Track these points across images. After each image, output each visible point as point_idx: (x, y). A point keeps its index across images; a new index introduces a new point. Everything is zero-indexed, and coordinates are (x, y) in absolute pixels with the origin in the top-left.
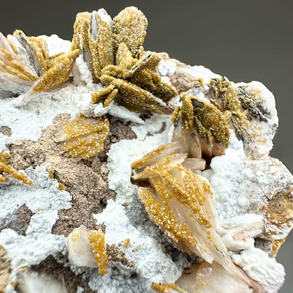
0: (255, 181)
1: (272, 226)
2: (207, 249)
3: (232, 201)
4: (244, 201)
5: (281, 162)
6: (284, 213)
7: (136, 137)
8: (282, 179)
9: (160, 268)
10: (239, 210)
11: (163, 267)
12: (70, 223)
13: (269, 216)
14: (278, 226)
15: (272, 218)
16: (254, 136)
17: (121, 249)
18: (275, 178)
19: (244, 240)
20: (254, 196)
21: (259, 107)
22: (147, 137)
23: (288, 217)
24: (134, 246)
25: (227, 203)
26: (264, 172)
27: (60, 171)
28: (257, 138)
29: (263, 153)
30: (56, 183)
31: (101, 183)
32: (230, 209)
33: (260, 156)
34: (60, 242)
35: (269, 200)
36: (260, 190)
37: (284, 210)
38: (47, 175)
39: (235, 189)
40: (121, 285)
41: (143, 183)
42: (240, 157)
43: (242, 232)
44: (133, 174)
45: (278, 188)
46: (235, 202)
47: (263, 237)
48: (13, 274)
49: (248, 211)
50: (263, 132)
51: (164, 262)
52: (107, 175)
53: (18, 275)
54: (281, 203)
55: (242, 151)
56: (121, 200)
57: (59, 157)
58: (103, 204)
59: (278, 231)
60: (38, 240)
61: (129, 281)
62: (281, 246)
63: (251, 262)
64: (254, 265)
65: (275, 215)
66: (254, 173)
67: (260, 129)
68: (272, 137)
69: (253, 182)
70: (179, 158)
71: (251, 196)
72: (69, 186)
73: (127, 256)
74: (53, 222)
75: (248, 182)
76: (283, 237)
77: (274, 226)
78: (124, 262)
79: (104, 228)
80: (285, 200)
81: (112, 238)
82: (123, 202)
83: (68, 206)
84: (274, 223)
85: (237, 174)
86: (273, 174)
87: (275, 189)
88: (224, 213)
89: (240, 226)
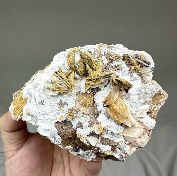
0: (146, 93)
1: (154, 106)
2: (129, 123)
3: (138, 102)
4: (142, 101)
5: (156, 82)
6: (158, 101)
7: (101, 90)
8: (156, 89)
9: (118, 130)
10: (141, 104)
11: (118, 129)
12: (92, 123)
13: (153, 103)
14: (157, 105)
15: (154, 103)
16: (145, 74)
17: (107, 128)
18: (153, 90)
19: (143, 115)
20: (146, 99)
21: (145, 62)
22: (105, 88)
23: (160, 102)
24: (110, 126)
25: (137, 103)
26: (149, 89)
27: (85, 112)
28: (146, 75)
29: (149, 80)
30: (85, 115)
31: (96, 110)
32: (138, 104)
33: (147, 82)
34: (91, 129)
35: (152, 98)
36: (148, 96)
37: (158, 100)
38: (82, 114)
39: (139, 97)
40: (109, 135)
41: (108, 106)
42: (140, 84)
43: (142, 112)
44: (104, 105)
45: (155, 93)
46: (139, 102)
47: (150, 112)
48: (84, 138)
49: (144, 104)
50: (148, 72)
51: (119, 127)
52: (96, 107)
53: (85, 138)
54: (157, 97)
55: (140, 81)
56: (102, 113)
57: (83, 108)
58: (98, 115)
59: (157, 107)
60: (86, 129)
61: (111, 134)
62: (158, 112)
63: (145, 121)
64: (146, 122)
65: (155, 102)
66: (145, 90)
67: (147, 70)
68: (152, 73)
69: (145, 93)
70: (117, 94)
71: (145, 99)
72: (88, 115)
73: (109, 129)
74: (88, 125)
75: (143, 94)
76: (159, 108)
77: (155, 106)
78: (108, 130)
79: (100, 122)
80: (159, 96)
81: (104, 125)
82: (103, 113)
83: (90, 119)
84: (155, 105)
85: (139, 92)
86: (152, 89)
87: (154, 94)
88: (136, 106)
89: (141, 110)
